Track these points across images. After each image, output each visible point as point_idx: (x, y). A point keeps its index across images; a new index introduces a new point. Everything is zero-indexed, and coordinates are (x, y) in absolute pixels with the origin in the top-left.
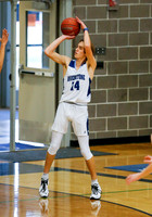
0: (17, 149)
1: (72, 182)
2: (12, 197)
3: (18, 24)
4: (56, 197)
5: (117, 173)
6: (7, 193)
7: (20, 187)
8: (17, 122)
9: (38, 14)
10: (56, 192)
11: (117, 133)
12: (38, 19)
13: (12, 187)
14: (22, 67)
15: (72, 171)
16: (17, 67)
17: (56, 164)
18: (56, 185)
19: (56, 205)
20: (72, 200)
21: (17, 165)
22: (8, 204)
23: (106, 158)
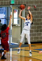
0: (11, 45)
1: (25, 53)
2: (10, 57)
3: (11, 13)
4: (21, 57)
5: (36, 51)
6: (9, 56)
7: (12, 54)
8: (11, 38)
9: (16, 10)
10: (21, 56)
11: (36, 41)
12: (16, 11)
13: (10, 54)
14: (12, 24)
15: (25, 50)
16: (11, 24)
17: (21, 48)
18: (21, 54)
19: (21, 59)
20: (25, 58)
21: (11, 49)
22: (9, 59)
23: (34, 47)
